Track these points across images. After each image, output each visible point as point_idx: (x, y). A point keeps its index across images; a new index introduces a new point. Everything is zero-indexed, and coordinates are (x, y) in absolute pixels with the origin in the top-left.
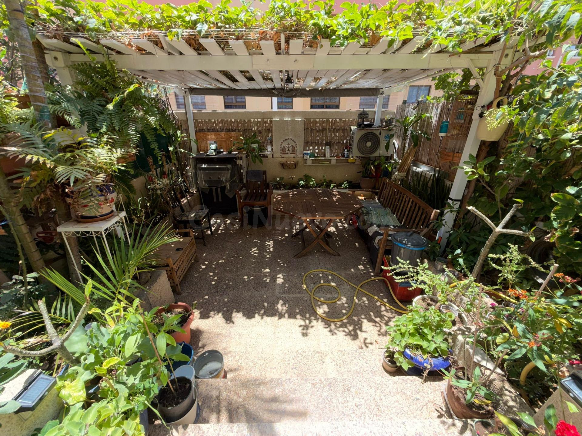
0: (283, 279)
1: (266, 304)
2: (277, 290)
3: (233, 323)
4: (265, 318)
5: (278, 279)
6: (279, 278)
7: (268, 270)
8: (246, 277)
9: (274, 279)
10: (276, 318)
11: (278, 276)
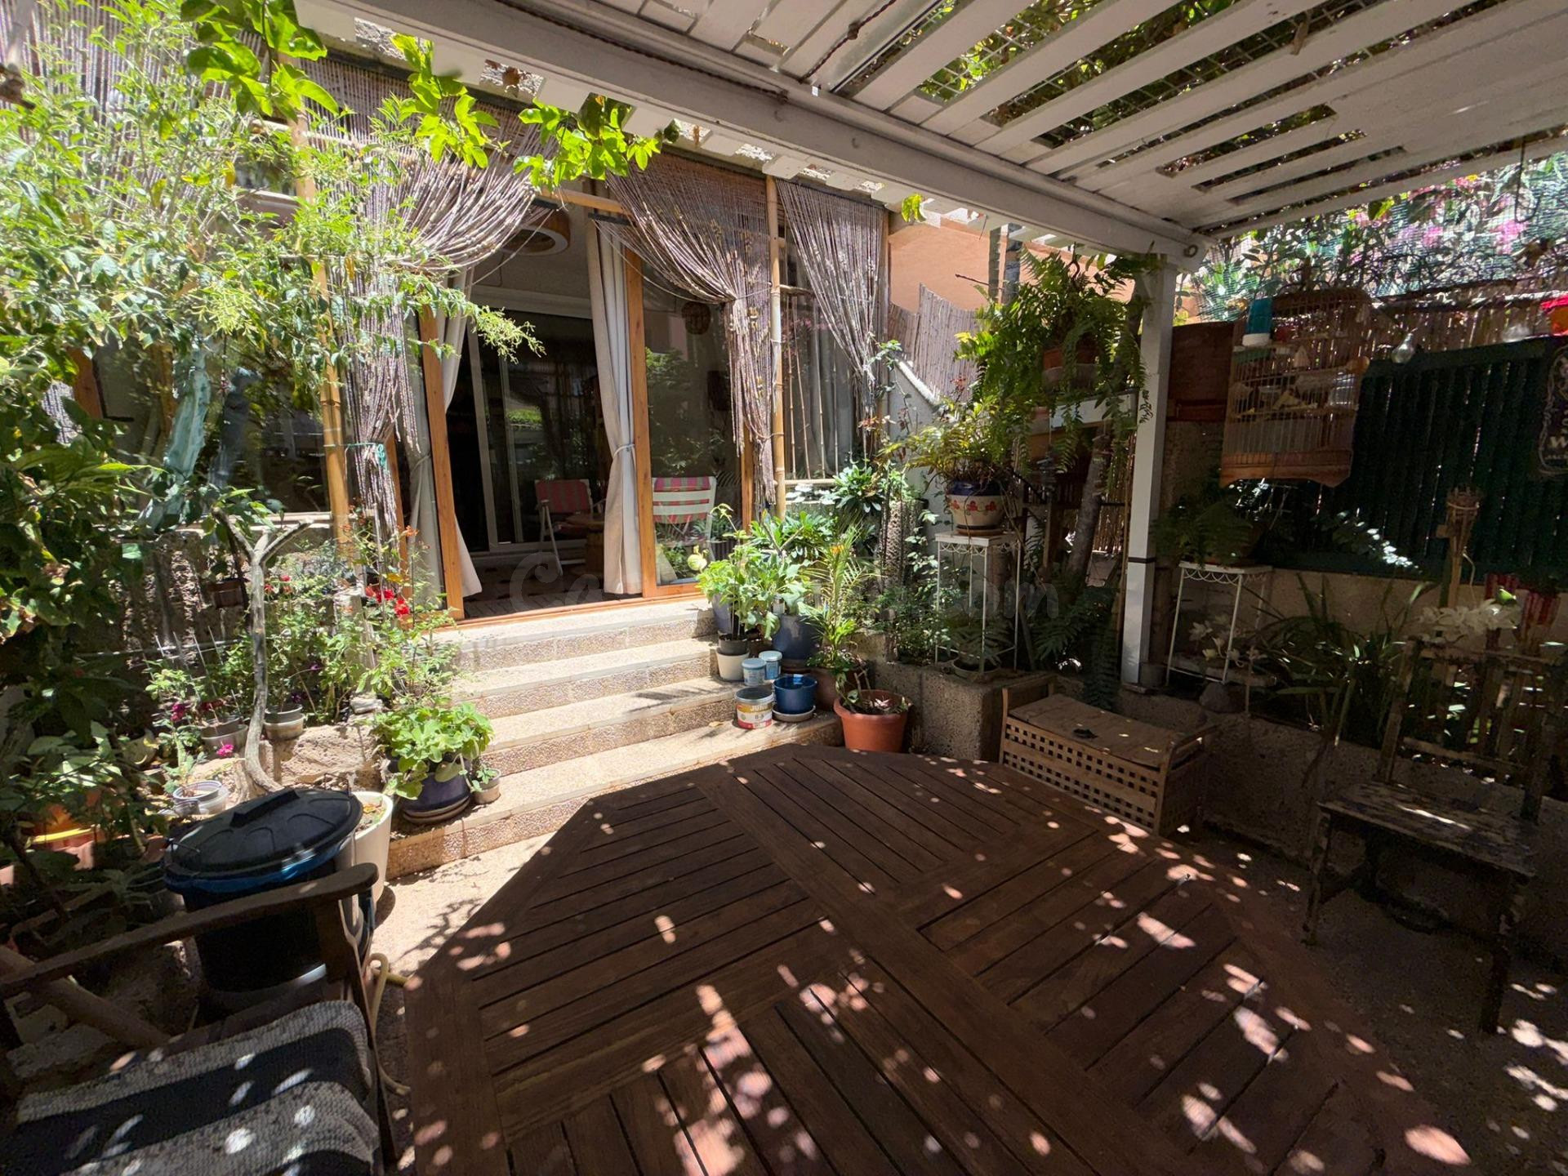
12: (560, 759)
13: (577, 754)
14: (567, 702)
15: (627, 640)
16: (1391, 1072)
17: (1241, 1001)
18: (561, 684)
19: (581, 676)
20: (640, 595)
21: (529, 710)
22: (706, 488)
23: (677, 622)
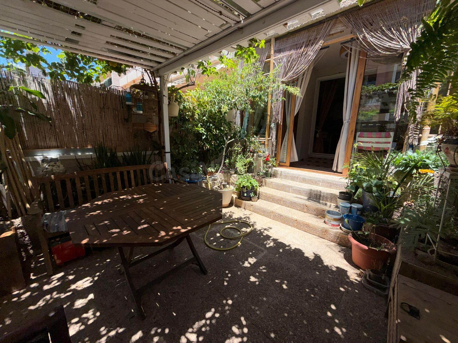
0: (247, 260)
1: (281, 250)
2: (261, 255)
3: (314, 253)
4: (287, 244)
5: (252, 263)
6: (250, 263)
7: (252, 279)
8: (285, 287)
9: (254, 266)
10: (279, 241)
11: (249, 265)
12: (275, 202)
13: (278, 203)
14: (289, 192)
15: (321, 184)
16: (98, 242)
17: (122, 231)
18: (289, 187)
19: (294, 187)
20: (341, 173)
21: (280, 190)
22: (389, 137)
23: (341, 184)
